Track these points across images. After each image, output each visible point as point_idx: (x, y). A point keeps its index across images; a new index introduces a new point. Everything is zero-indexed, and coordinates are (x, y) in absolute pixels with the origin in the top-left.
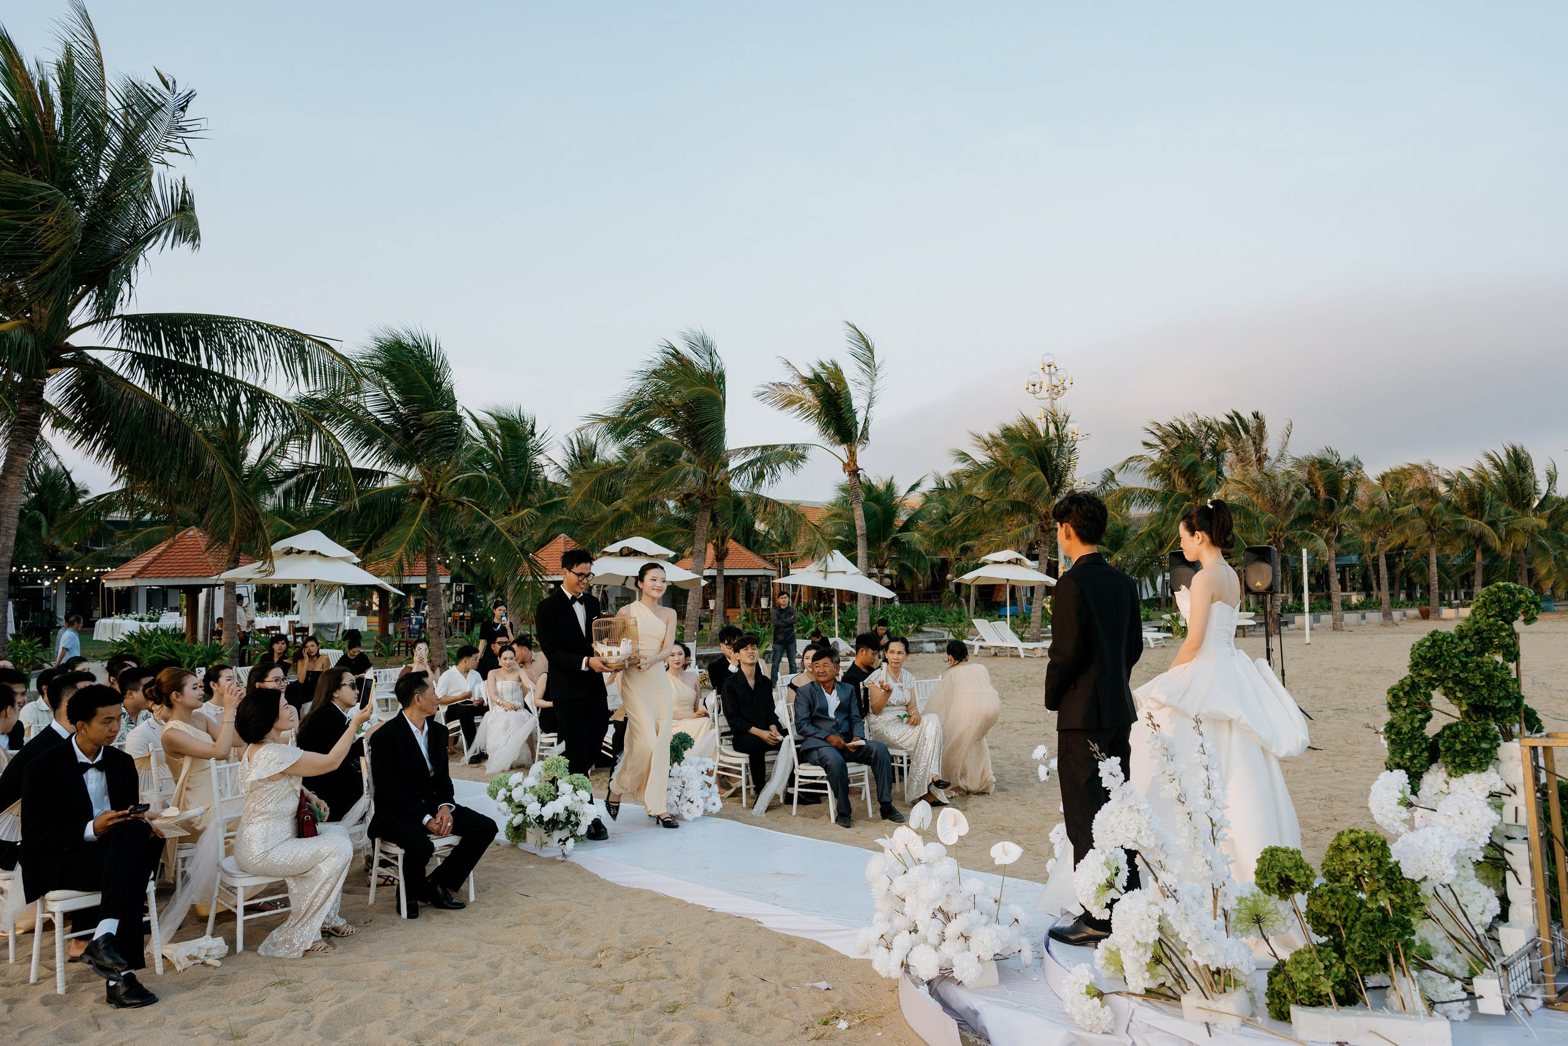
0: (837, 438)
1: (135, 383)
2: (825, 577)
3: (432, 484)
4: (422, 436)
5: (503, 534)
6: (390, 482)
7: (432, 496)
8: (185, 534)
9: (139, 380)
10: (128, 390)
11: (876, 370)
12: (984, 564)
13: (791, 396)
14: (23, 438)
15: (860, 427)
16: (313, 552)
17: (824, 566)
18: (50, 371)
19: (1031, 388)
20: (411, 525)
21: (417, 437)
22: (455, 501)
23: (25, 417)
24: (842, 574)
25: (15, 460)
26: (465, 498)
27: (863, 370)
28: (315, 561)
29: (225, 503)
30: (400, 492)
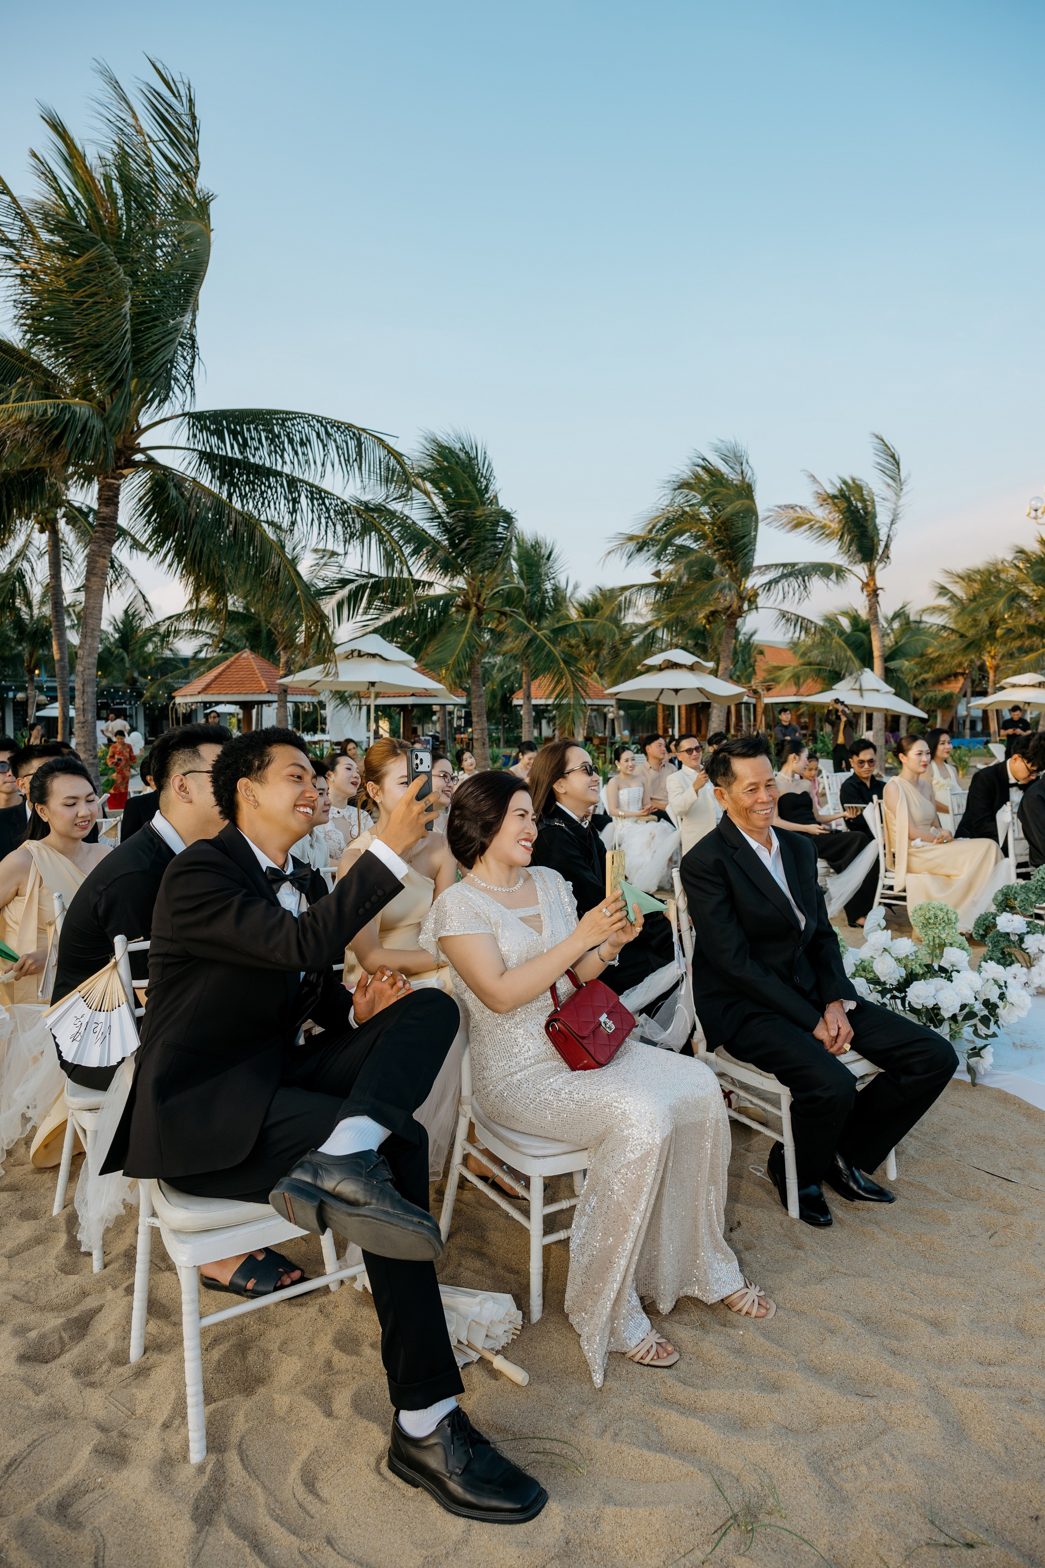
0: (859, 556)
1: (202, 482)
2: (862, 696)
3: (476, 593)
4: (468, 544)
5: (546, 645)
6: (438, 590)
7: (476, 605)
8: (240, 656)
9: (206, 480)
10: (196, 489)
11: (901, 485)
12: (1002, 688)
13: (798, 518)
14: (103, 539)
15: (882, 544)
16: (374, 656)
17: (858, 684)
18: (125, 472)
19: (1033, 514)
20: (462, 632)
21: (464, 545)
22: (498, 612)
23: (104, 519)
24: (876, 693)
25: (97, 562)
26: (507, 608)
27: (889, 485)
28: (376, 664)
29: (292, 601)
30: (448, 599)
